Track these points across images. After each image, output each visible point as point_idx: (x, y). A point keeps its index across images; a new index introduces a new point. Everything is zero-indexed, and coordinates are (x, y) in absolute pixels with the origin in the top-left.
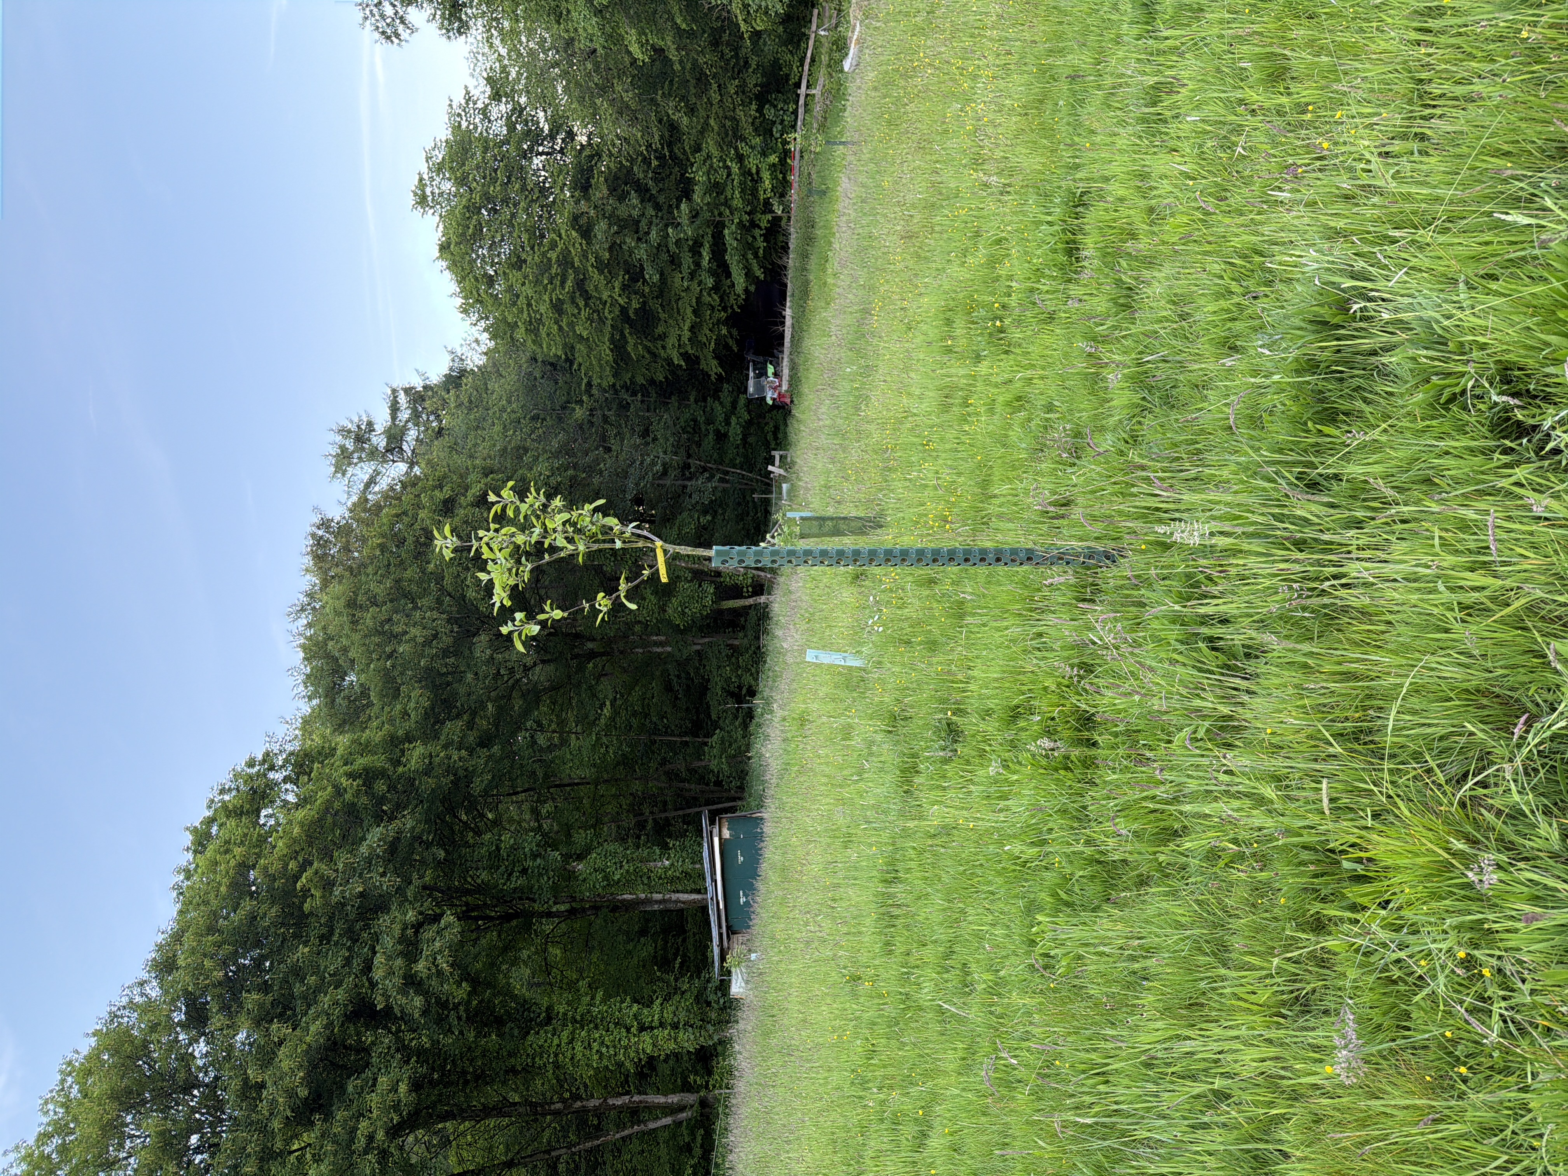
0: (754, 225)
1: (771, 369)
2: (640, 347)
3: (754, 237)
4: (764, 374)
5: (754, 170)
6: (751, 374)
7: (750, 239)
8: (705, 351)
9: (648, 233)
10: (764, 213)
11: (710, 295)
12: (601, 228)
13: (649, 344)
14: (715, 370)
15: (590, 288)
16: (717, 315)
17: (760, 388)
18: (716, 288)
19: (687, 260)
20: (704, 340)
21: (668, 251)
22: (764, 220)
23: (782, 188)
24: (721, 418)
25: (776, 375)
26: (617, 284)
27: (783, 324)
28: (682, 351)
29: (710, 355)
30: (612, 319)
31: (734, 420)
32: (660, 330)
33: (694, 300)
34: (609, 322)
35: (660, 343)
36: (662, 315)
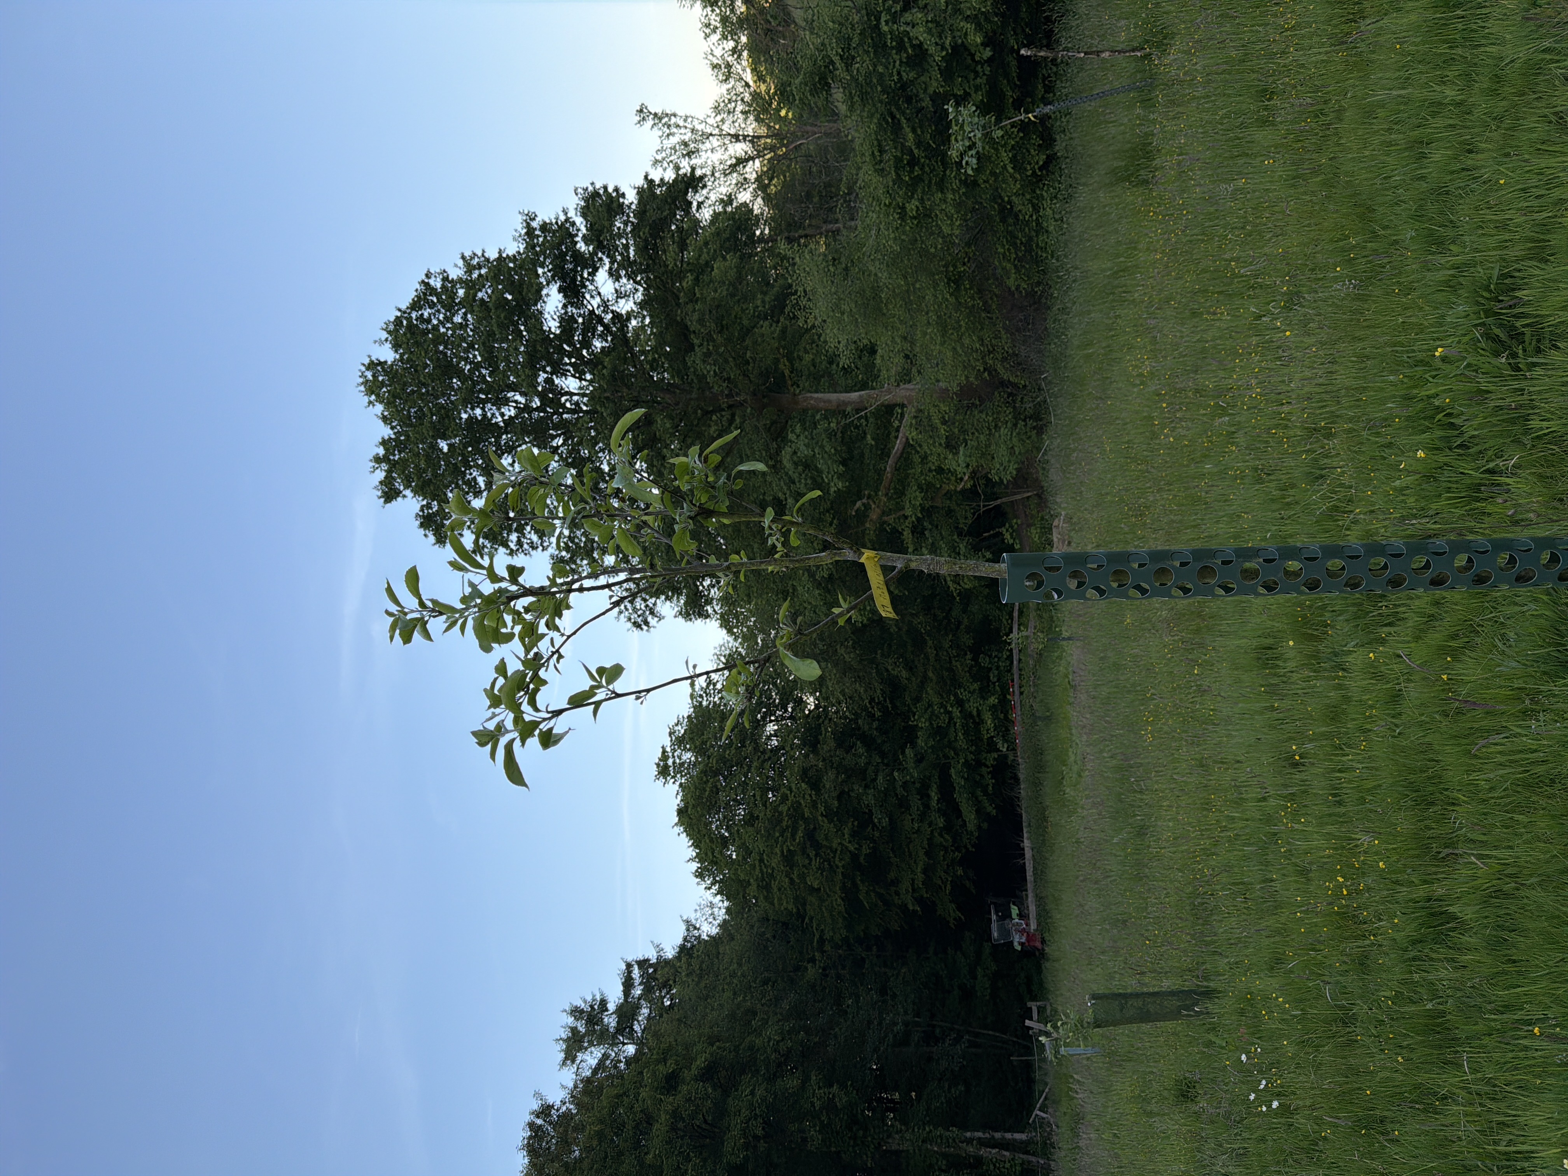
0: (979, 764)
1: (1015, 911)
2: (872, 894)
3: (982, 776)
4: (1007, 915)
5: (975, 713)
6: (994, 917)
7: (978, 778)
8: (942, 894)
9: (875, 780)
10: (989, 752)
11: (942, 836)
12: (829, 780)
13: (882, 891)
14: (953, 915)
15: (820, 837)
16: (950, 856)
17: (1005, 933)
18: (948, 828)
19: (915, 802)
20: (940, 882)
21: (897, 795)
22: (991, 759)
23: (1004, 726)
24: (965, 970)
25: (1021, 916)
26: (846, 831)
27: (1022, 856)
28: (915, 895)
29: (947, 899)
30: (843, 866)
32: (892, 875)
33: (926, 842)
34: (840, 870)
35: (893, 889)
36: (894, 860)
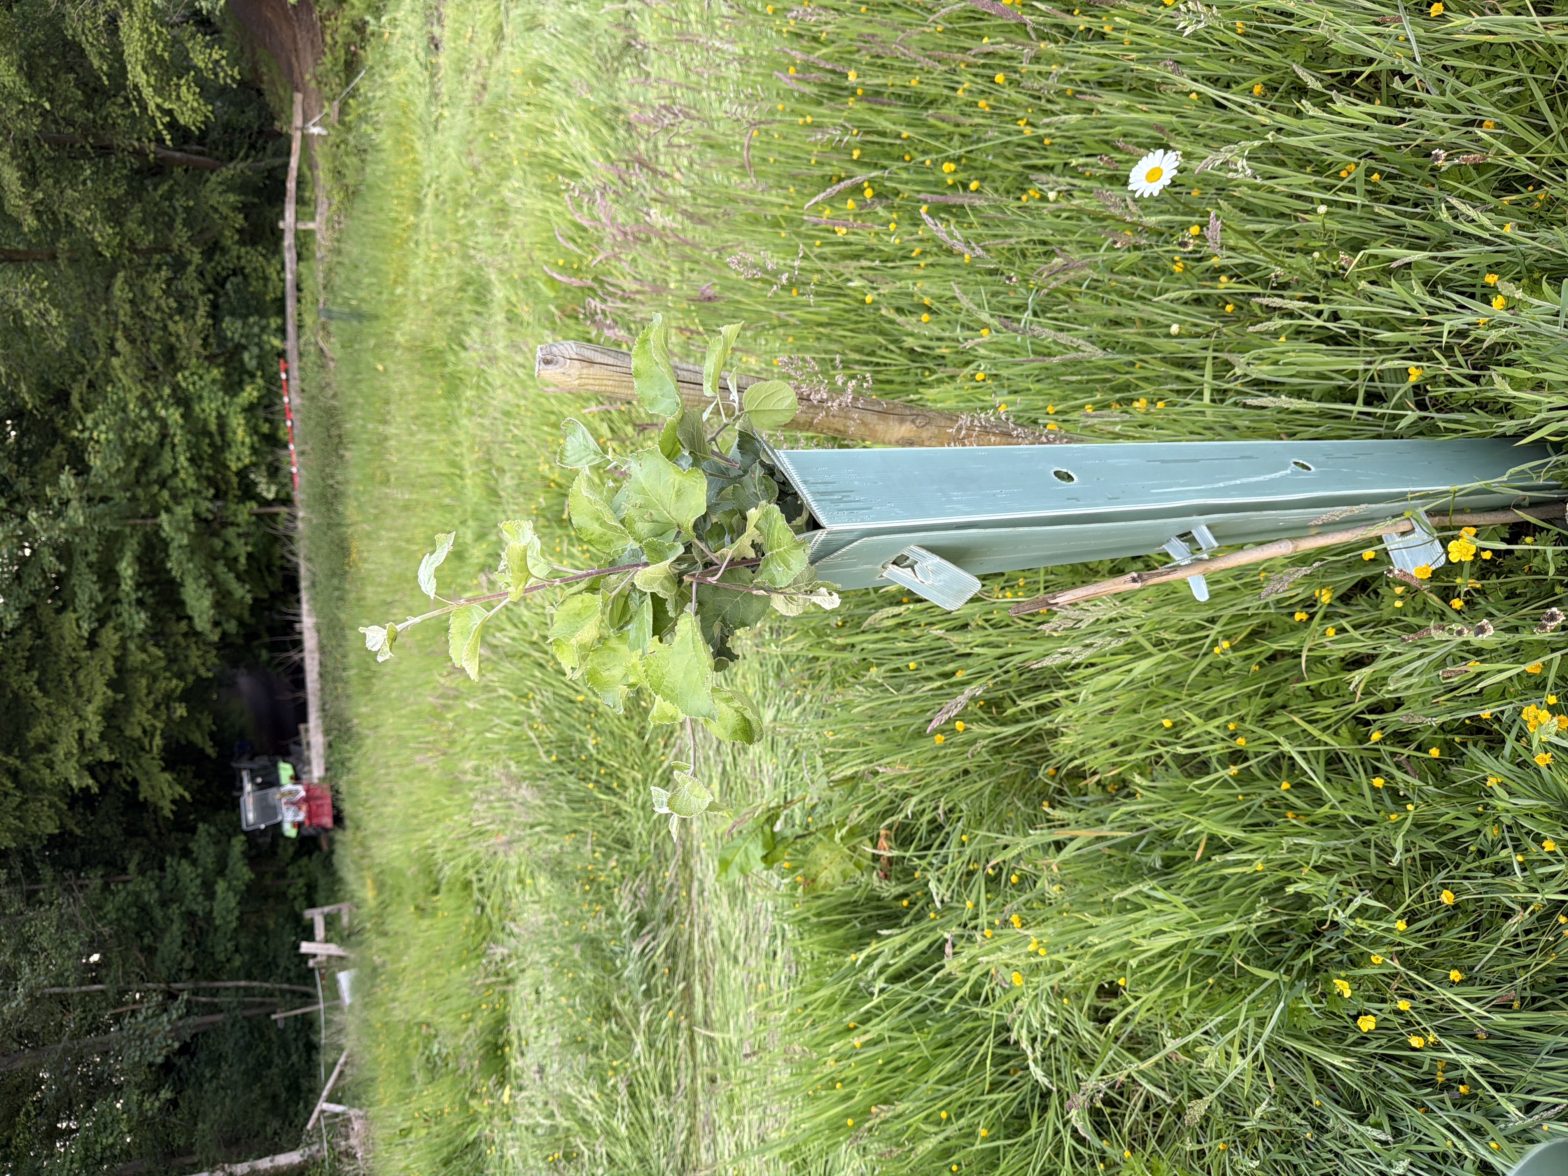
0: (222, 519)
1: (285, 770)
3: (226, 540)
4: (272, 782)
5: (213, 427)
6: (248, 787)
7: (218, 542)
8: (145, 759)
11: (144, 650)
14: (168, 792)
16: (162, 685)
17: (267, 809)
18: (157, 634)
19: (87, 587)
20: (138, 732)
22: (245, 512)
23: (270, 446)
24: (194, 888)
27: (298, 645)
28: (85, 759)
29: (155, 766)
31: (220, 887)
32: (38, 732)
33: (110, 663)
35: (41, 758)
36: (41, 702)
